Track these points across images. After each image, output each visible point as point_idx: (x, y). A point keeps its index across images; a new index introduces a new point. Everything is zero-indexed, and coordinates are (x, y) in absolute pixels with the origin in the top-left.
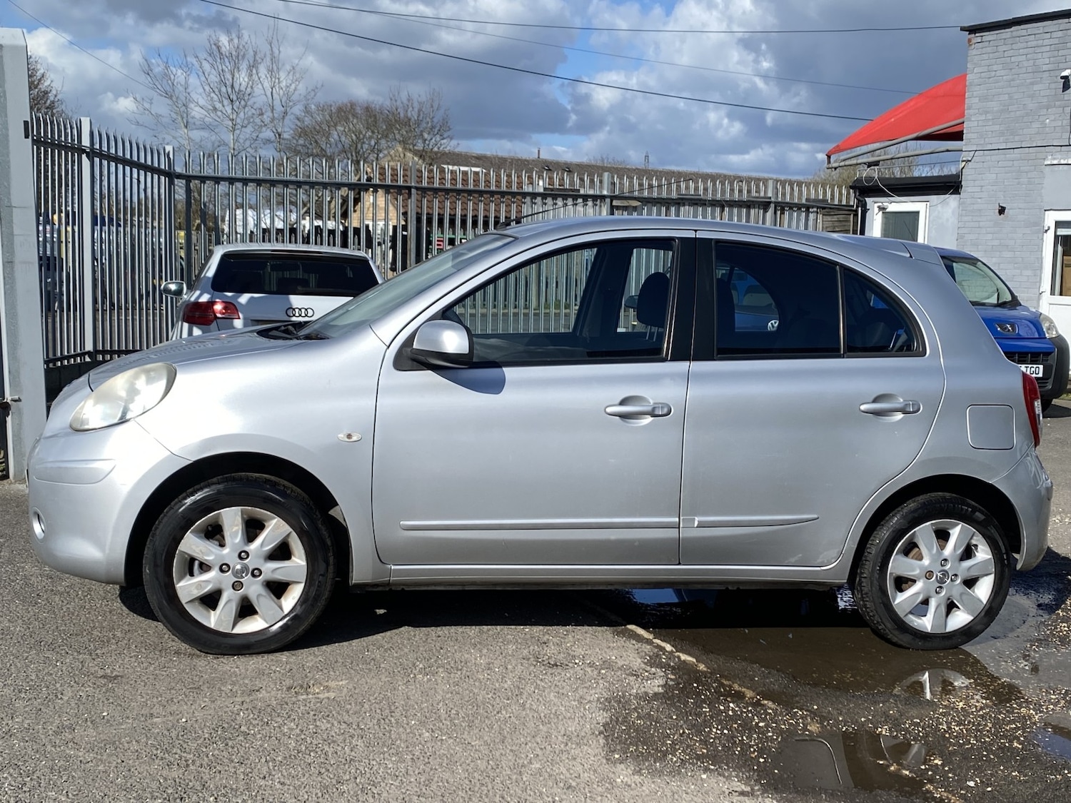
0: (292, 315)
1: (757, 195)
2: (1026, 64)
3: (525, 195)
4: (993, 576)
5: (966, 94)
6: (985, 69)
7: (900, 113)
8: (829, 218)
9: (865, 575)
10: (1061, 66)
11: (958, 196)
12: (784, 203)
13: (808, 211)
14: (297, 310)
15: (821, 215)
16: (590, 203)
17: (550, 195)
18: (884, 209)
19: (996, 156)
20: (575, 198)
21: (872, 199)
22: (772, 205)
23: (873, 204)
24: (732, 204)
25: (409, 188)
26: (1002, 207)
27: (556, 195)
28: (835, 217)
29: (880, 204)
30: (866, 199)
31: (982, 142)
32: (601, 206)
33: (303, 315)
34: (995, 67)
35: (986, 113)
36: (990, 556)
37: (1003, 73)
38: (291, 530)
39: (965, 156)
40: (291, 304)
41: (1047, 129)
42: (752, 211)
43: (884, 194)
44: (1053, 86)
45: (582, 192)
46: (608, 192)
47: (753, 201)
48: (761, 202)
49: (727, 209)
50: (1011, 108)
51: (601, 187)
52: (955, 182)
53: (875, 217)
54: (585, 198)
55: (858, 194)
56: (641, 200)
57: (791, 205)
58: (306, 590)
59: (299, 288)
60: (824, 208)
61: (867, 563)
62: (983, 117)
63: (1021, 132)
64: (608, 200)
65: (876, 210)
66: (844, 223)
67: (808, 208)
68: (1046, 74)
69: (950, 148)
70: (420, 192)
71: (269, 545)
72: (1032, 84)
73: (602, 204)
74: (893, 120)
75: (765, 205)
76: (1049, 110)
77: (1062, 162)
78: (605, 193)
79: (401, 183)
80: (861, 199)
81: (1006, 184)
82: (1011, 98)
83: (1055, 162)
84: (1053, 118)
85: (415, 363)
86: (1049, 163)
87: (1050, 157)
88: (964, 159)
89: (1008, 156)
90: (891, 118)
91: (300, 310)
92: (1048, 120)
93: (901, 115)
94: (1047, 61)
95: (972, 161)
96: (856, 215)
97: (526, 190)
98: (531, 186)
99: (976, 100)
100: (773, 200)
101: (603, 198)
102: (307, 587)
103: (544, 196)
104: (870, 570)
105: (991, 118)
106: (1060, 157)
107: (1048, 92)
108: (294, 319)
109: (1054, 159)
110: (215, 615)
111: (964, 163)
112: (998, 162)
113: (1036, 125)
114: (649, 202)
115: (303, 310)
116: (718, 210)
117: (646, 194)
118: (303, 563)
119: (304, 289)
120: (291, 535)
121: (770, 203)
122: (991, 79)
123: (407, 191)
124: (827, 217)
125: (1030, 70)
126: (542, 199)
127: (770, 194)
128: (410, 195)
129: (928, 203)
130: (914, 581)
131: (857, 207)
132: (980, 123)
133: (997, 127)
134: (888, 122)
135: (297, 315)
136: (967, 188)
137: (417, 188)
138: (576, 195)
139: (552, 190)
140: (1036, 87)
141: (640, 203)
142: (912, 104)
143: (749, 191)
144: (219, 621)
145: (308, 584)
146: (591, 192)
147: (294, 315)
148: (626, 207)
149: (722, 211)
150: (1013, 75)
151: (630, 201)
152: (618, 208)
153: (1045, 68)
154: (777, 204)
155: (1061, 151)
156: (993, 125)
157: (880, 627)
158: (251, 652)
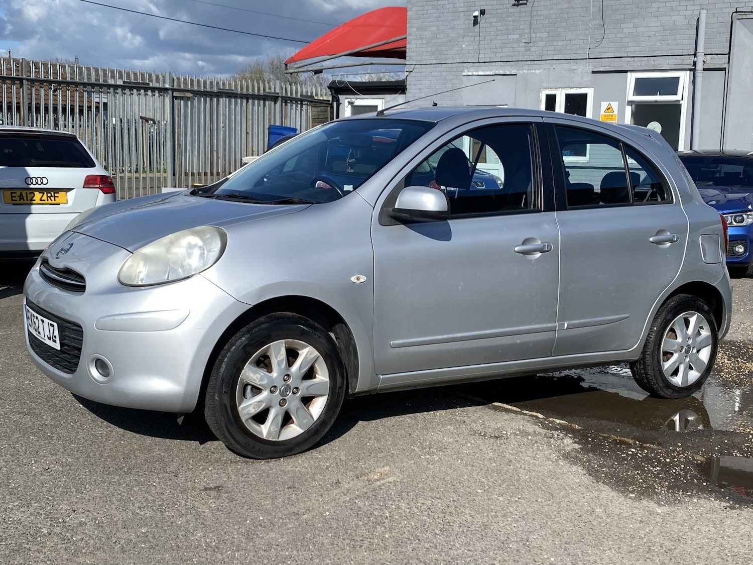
0: (30, 183)
1: (270, 91)
2: (448, 6)
3: (109, 86)
4: (710, 346)
5: (407, 25)
6: (420, 8)
7: (333, 36)
8: (315, 109)
9: (649, 353)
10: (472, 8)
11: (404, 95)
12: (286, 97)
13: (302, 105)
14: (34, 179)
15: (310, 107)
16: (157, 93)
17: (128, 87)
18: (353, 103)
19: (430, 69)
20: (146, 89)
21: (345, 96)
22: (280, 99)
23: (345, 100)
24: (255, 97)
25: (21, 80)
26: (435, 103)
27: (132, 87)
28: (319, 108)
29: (349, 100)
30: (339, 96)
31: (420, 59)
32: (164, 97)
33: (39, 183)
34: (427, 8)
35: (422, 39)
36: (710, 333)
37: (432, 11)
38: (319, 355)
39: (408, 68)
40: (28, 174)
41: (464, 51)
42: (267, 103)
43: (352, 93)
44: (467, 22)
45: (151, 85)
46: (170, 86)
47: (267, 96)
48: (273, 96)
49: (250, 101)
50: (439, 36)
51: (164, 82)
52: (403, 86)
53: (346, 109)
54: (153, 89)
55: (333, 92)
56: (193, 93)
57: (292, 99)
58: (329, 401)
59: (33, 161)
60: (311, 102)
61: (650, 344)
62: (420, 42)
63: (446, 53)
64: (170, 92)
65: (346, 104)
66: (324, 113)
67: (302, 101)
68: (462, 14)
69: (373, 62)
70: (29, 83)
71: (305, 368)
72: (453, 20)
73: (165, 95)
74: (328, 41)
75: (275, 99)
76: (465, 38)
77: (475, 73)
78: (167, 86)
79: (14, 75)
80: (336, 96)
81: (437, 87)
82: (438, 29)
83: (470, 74)
84: (467, 44)
85: (393, 219)
86: (465, 74)
87: (466, 70)
88: (408, 70)
89: (437, 69)
90: (327, 40)
91: (36, 178)
92: (464, 45)
93: (333, 38)
94: (462, 5)
95: (413, 72)
96: (332, 107)
97: (110, 83)
98: (113, 79)
99: (415, 30)
100: (280, 95)
101: (166, 90)
102: (329, 398)
103: (123, 88)
104: (652, 349)
105: (425, 42)
106: (472, 70)
107: (463, 26)
108: (32, 186)
109: (469, 71)
110: (266, 428)
111: (408, 73)
112: (431, 72)
113: (456, 48)
114: (198, 94)
115: (39, 179)
116: (245, 101)
117: (196, 88)
118: (326, 379)
119: (37, 161)
120: (319, 358)
121: (278, 97)
122: (424, 16)
123: (19, 82)
124: (314, 108)
125: (451, 10)
126: (122, 90)
127: (278, 91)
128: (22, 85)
129: (383, 100)
130: (672, 354)
131: (333, 101)
132: (418, 46)
133: (429, 49)
134: (325, 43)
135: (34, 183)
136: (411, 90)
137: (28, 80)
138: (147, 88)
139: (129, 83)
140: (455, 23)
141: (192, 95)
142: (340, 30)
143: (264, 90)
144: (269, 433)
145: (330, 396)
146: (157, 85)
147: (32, 183)
148: (182, 97)
149: (247, 102)
150: (439, 13)
151: (185, 93)
152: (177, 98)
153: (461, 9)
154: (283, 97)
155: (473, 66)
156: (427, 47)
157: (654, 387)
158: (293, 453)
